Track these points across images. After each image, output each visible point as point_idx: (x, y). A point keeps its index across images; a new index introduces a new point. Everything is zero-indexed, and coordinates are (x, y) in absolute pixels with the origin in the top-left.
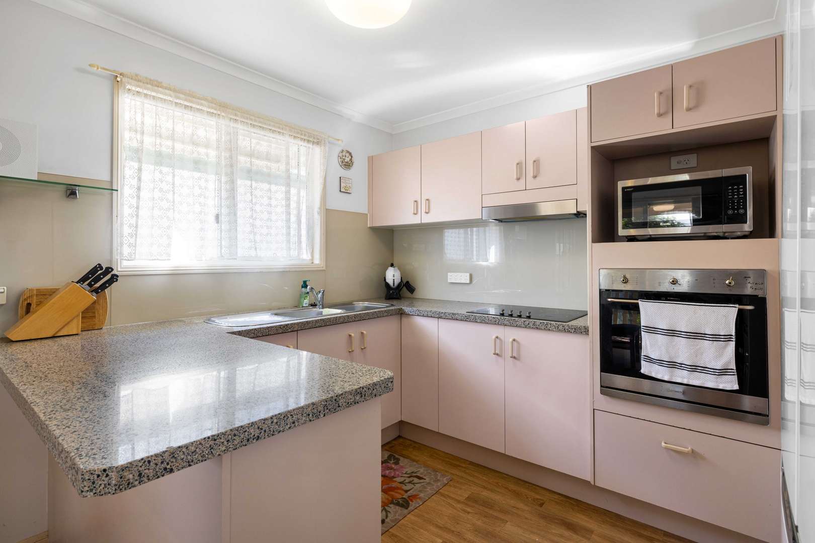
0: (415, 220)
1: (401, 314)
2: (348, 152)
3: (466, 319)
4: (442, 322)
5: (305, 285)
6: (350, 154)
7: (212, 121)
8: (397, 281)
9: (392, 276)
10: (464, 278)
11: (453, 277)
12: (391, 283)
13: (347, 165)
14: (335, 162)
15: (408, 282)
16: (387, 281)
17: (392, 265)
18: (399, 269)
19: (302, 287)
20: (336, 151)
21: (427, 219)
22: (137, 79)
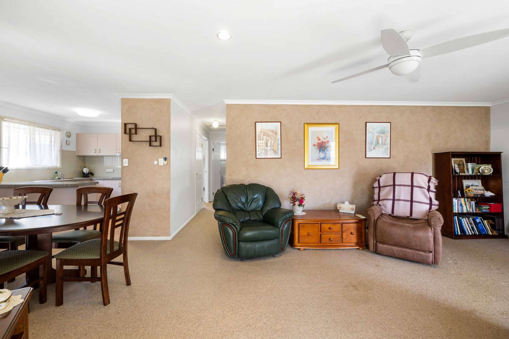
0: (96, 154)
1: (91, 180)
2: (69, 132)
3: (112, 180)
4: (105, 181)
5: (56, 173)
6: (70, 133)
7: (28, 127)
8: (88, 172)
9: (86, 170)
10: (112, 170)
11: (107, 170)
12: (86, 173)
13: (69, 136)
14: (65, 136)
15: (91, 172)
16: (84, 172)
17: (85, 167)
18: (88, 168)
19: (55, 173)
20: (65, 132)
21: (99, 154)
22: (8, 118)
